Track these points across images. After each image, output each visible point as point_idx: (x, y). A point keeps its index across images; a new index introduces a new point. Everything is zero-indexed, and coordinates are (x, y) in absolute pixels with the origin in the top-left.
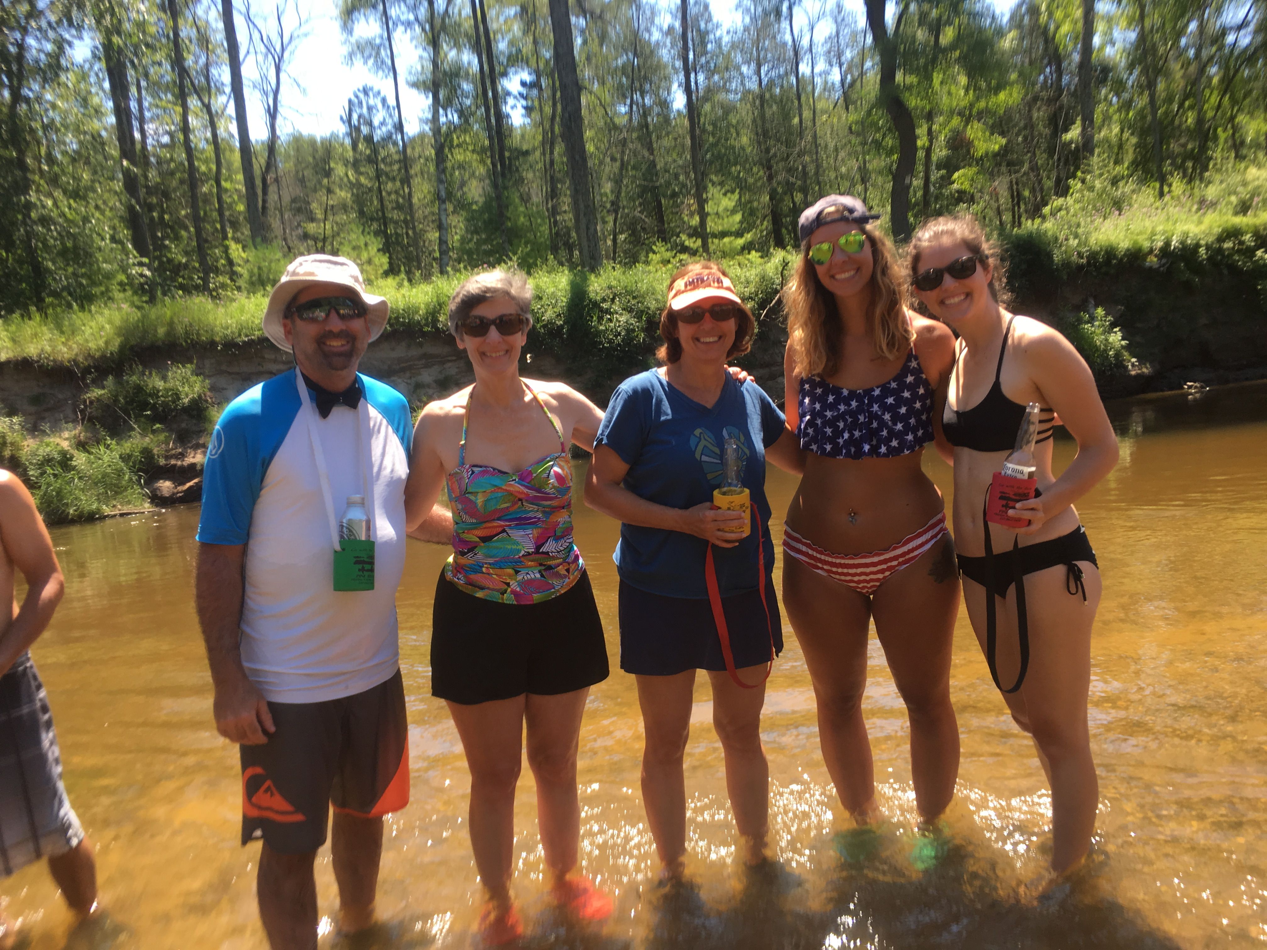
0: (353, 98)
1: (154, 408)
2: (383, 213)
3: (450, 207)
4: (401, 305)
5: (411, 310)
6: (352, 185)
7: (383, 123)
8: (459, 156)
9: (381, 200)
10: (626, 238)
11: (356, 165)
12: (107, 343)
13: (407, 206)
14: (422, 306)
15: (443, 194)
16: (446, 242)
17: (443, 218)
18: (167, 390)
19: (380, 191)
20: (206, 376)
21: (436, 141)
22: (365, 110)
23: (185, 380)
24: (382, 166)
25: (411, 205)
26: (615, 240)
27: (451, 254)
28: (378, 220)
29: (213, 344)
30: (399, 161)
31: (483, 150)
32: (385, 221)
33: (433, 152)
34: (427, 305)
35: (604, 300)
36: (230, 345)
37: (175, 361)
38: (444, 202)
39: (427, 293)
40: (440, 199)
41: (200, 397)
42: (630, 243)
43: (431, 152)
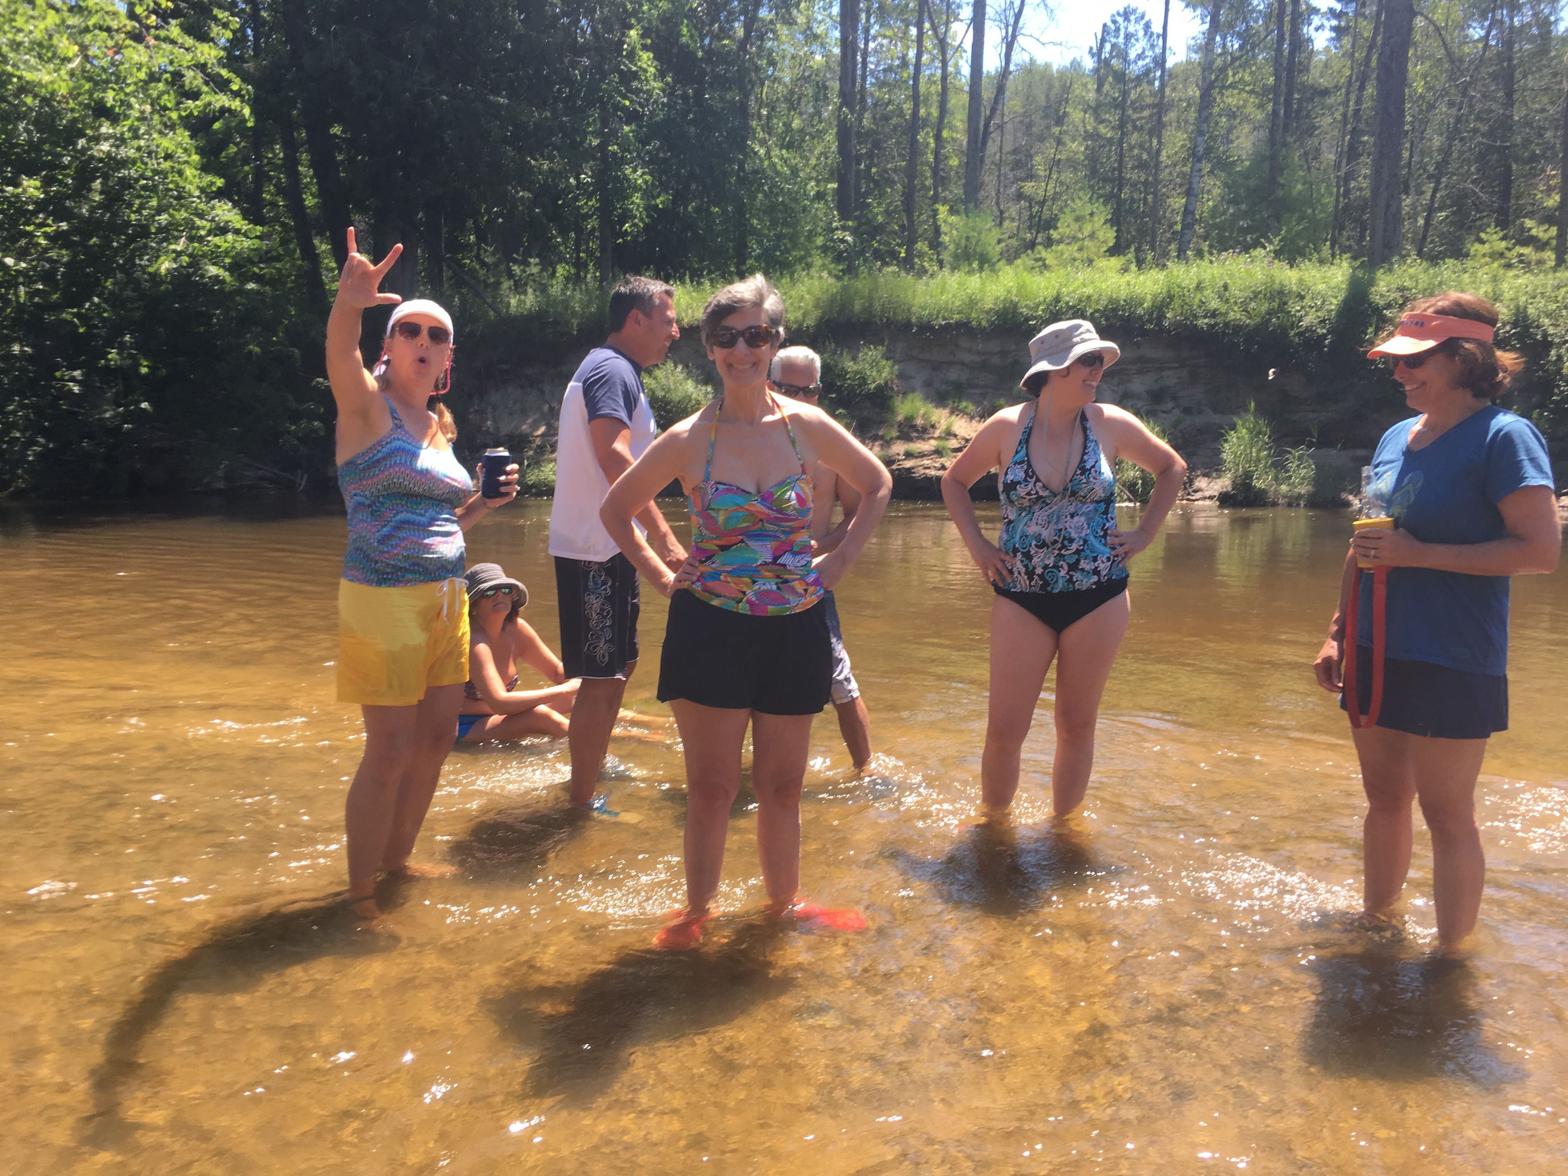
0: (1109, 24)
1: (839, 390)
2: (1120, 173)
3: (1206, 167)
4: (1123, 295)
5: (1134, 302)
6: (1088, 136)
7: (1140, 57)
8: (1231, 99)
9: (1121, 156)
10: (1447, 217)
11: (1096, 110)
12: (805, 315)
13: (1151, 165)
14: (1149, 297)
15: (1201, 149)
16: (1193, 213)
17: (1195, 180)
18: (856, 373)
19: (1120, 143)
20: (897, 362)
21: (1204, 78)
22: (1121, 40)
23: (874, 364)
24: (1130, 112)
25: (1158, 164)
26: (1428, 220)
27: (1197, 227)
28: (1112, 181)
29: (908, 325)
30: (1154, 106)
31: (1266, 90)
32: (1121, 182)
33: (1198, 93)
34: (1155, 296)
35: (1389, 306)
36: (926, 327)
37: (868, 342)
38: (1199, 161)
39: (1156, 282)
40: (1194, 155)
41: (886, 383)
42: (1452, 223)
43: (1194, 92)
